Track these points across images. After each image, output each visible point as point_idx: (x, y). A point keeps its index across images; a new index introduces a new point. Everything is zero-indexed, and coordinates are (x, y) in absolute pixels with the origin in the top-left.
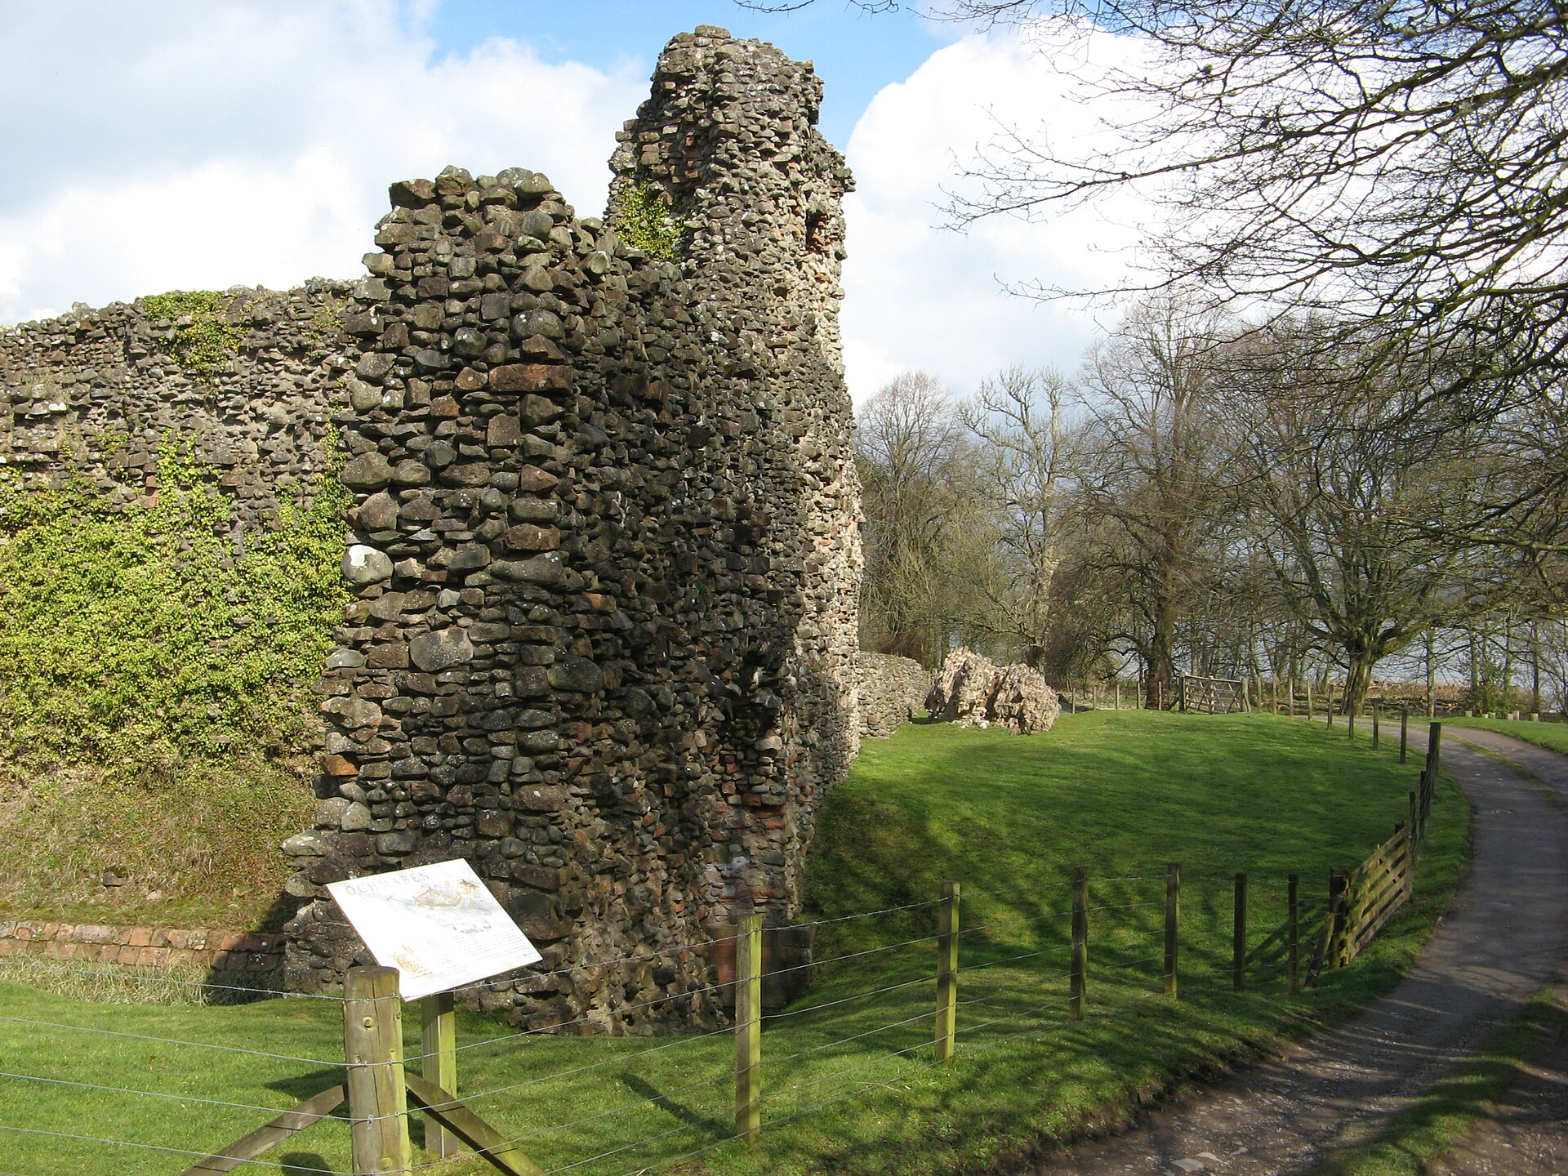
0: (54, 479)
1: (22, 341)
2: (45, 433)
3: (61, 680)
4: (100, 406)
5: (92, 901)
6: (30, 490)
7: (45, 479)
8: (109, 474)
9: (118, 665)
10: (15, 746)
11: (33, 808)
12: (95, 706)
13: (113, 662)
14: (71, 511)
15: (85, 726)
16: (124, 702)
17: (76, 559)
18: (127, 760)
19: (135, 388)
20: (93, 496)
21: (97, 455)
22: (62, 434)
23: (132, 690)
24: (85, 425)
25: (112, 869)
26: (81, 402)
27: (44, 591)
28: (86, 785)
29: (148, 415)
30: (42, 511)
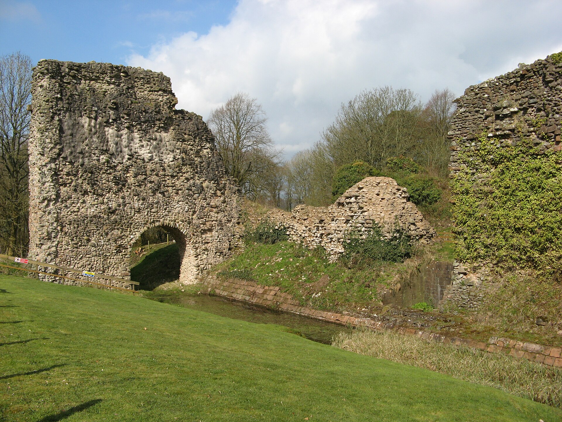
0: (513, 142)
1: (497, 84)
2: (509, 122)
3: (518, 230)
4: (532, 107)
5: (531, 331)
6: (503, 147)
7: (509, 142)
8: (538, 137)
9: (544, 223)
10: (498, 259)
11: (505, 287)
12: (533, 242)
13: (541, 222)
14: (521, 155)
15: (528, 251)
16: (547, 241)
17: (524, 176)
18: (548, 267)
19: (549, 96)
20: (531, 148)
21: (532, 129)
22: (516, 121)
23: (550, 235)
24: (526, 117)
25: (541, 317)
26: (524, 106)
27: (510, 191)
28: (529, 278)
29: (555, 108)
30: (508, 156)
